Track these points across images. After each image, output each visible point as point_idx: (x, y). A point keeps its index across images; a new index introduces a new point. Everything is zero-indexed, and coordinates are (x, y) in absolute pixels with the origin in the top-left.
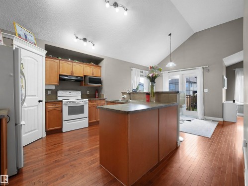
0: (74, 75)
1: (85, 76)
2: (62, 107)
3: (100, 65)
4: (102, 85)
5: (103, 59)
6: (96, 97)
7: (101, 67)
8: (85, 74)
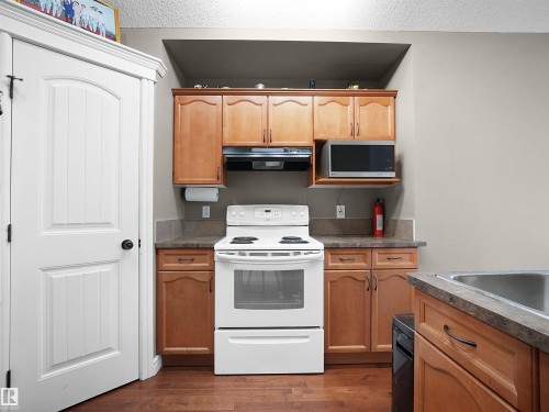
0: (274, 143)
1: (320, 144)
2: (213, 270)
3: (392, 86)
4: (399, 175)
5: (404, 49)
6: (372, 233)
7: (394, 94)
8: (320, 136)
